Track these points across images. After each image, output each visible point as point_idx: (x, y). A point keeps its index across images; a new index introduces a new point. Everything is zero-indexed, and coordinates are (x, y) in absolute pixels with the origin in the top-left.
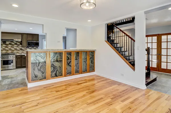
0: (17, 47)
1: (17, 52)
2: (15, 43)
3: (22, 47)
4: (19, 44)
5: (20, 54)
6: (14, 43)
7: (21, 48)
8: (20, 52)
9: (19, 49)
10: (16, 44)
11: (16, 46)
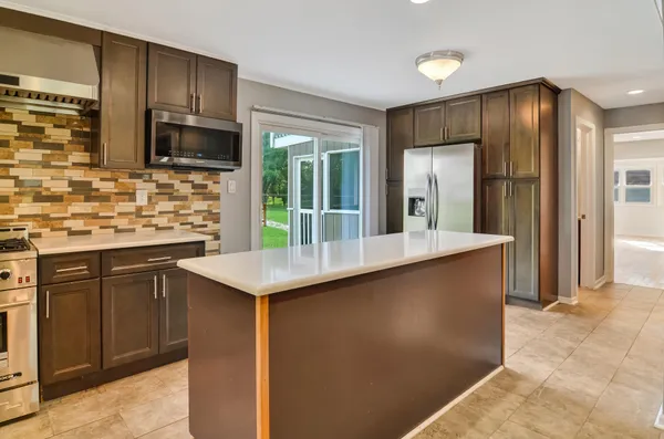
0: (46, 165)
1: (44, 219)
2: (21, 127)
3: (92, 166)
4: (64, 135)
5: (71, 233)
6: (11, 131)
7: (78, 175)
8: (75, 216)
9: (61, 187)
10: (31, 135)
11: (37, 155)
